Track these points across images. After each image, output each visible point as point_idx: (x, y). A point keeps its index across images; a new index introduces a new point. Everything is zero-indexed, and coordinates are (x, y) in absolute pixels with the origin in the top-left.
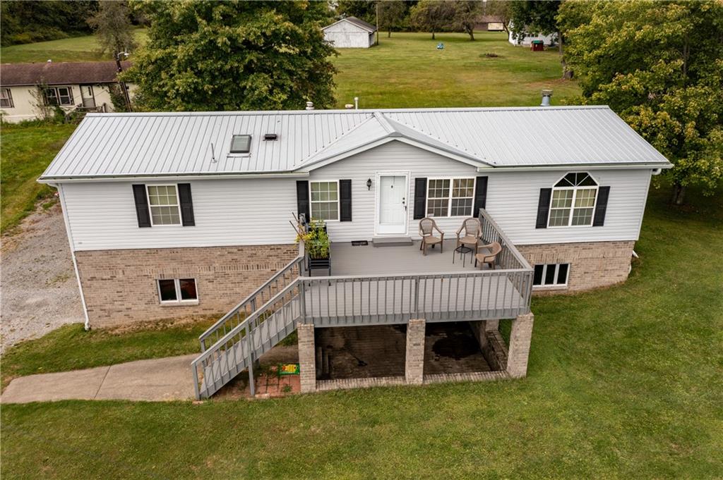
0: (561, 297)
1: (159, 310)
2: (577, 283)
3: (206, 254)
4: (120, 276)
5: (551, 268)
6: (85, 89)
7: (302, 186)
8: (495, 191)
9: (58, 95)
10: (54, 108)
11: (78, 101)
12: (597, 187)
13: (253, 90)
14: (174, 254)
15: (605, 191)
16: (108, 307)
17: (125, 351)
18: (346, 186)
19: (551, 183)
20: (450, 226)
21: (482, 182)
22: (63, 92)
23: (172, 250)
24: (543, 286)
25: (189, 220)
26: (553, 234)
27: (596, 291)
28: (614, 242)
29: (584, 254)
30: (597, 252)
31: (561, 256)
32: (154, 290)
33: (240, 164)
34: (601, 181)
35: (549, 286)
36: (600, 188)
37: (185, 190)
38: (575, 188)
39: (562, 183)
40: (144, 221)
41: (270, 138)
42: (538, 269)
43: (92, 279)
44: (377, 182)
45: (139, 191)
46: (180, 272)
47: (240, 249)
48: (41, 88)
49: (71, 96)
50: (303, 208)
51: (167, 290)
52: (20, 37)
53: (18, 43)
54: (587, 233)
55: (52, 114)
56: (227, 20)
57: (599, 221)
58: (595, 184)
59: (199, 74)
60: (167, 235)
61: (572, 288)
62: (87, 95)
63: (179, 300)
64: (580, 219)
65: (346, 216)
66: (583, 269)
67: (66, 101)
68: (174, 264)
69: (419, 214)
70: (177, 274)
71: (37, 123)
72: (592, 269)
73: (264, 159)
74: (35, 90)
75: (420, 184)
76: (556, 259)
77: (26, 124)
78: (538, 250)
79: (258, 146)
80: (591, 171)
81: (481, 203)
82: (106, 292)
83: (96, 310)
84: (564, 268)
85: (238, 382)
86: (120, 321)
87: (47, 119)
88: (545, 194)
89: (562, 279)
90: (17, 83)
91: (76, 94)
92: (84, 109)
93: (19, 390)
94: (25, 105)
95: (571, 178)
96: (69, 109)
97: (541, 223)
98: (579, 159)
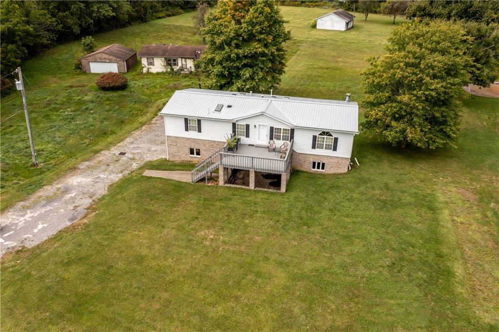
0: (321, 174)
1: (189, 157)
2: (327, 170)
3: (204, 142)
4: (178, 145)
5: (319, 164)
6: (183, 60)
7: (234, 125)
8: (297, 134)
9: (172, 62)
10: (170, 67)
11: (180, 65)
12: (333, 137)
13: (244, 75)
15: (336, 140)
16: (174, 154)
17: (176, 168)
18: (248, 126)
19: (317, 134)
20: (279, 143)
21: (292, 131)
22: (174, 60)
23: (194, 139)
24: (316, 169)
25: (200, 131)
26: (317, 152)
27: (334, 175)
28: (342, 158)
29: (330, 160)
30: (336, 160)
31: (322, 160)
32: (188, 151)
33: (217, 115)
34: (335, 136)
35: (318, 170)
36: (335, 138)
37: (199, 121)
38: (325, 137)
39: (320, 134)
40: (187, 129)
41: (229, 106)
42: (314, 163)
43: (171, 145)
44: (257, 126)
45: (186, 120)
46: (196, 146)
47: (214, 142)
48: (166, 59)
49: (177, 63)
50: (234, 131)
51: (192, 152)
52: (161, 15)
53: (160, 18)
54: (330, 153)
55: (169, 70)
56: (237, 46)
57: (335, 149)
58: (332, 136)
59: (224, 67)
60: (193, 134)
61: (326, 172)
62: (184, 63)
63: (195, 155)
64: (328, 147)
65: (248, 136)
66: (330, 166)
67: (175, 65)
68: (194, 144)
69: (271, 138)
70: (195, 147)
71: (162, 73)
72: (334, 166)
73: (226, 114)
74: (163, 59)
75: (272, 129)
76: (322, 161)
77: (158, 74)
78: (313, 156)
79: (225, 109)
80: (332, 132)
81: (292, 137)
82: (174, 149)
83: (171, 155)
84: (323, 164)
85: (202, 180)
86: (177, 159)
87: (166, 72)
88: (315, 138)
89: (323, 168)
90: (157, 55)
91: (180, 62)
92: (182, 69)
93: (148, 173)
94: (158, 66)
95: (323, 133)
96: (176, 68)
97: (314, 147)
98: (327, 127)
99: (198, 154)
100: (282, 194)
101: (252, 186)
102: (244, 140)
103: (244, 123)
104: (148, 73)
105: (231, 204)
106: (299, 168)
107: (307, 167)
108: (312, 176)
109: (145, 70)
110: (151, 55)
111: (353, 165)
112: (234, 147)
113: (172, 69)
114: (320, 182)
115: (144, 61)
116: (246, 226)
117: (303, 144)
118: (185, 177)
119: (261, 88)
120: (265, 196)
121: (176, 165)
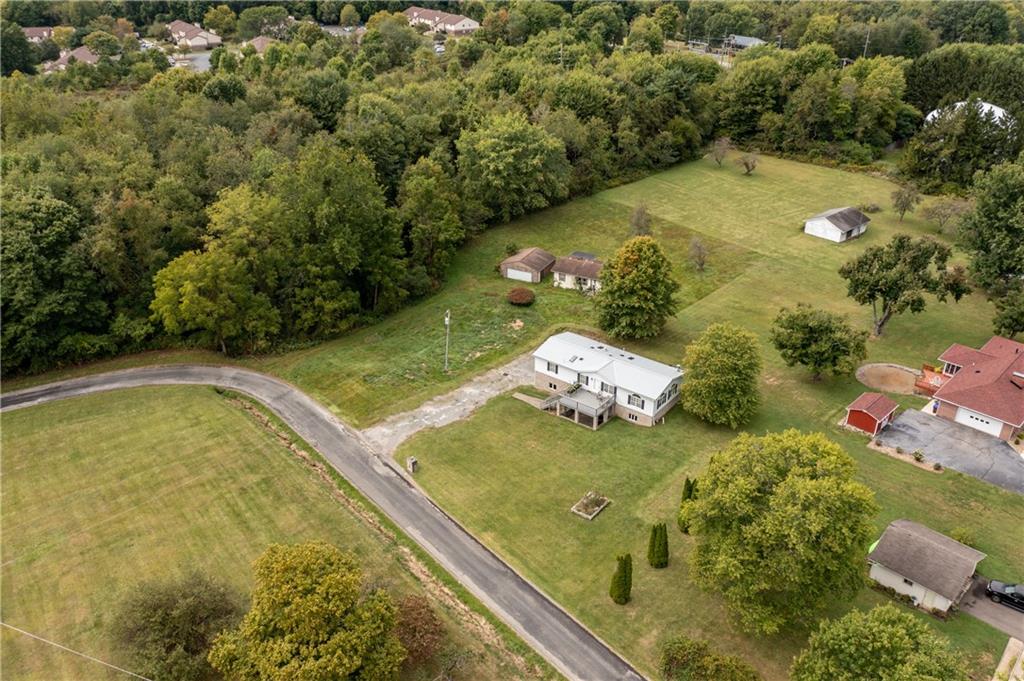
0: (633, 424)
1: (548, 389)
2: (638, 422)
3: (559, 381)
4: (542, 379)
5: (633, 416)
6: (593, 281)
7: (580, 374)
8: (618, 391)
9: (582, 281)
10: (579, 285)
11: (589, 285)
14: (553, 378)
15: (643, 402)
16: (538, 384)
17: (536, 395)
18: (588, 378)
19: (631, 395)
20: (605, 394)
21: (616, 388)
22: (584, 280)
24: (631, 419)
25: (556, 373)
26: (631, 407)
27: (640, 426)
28: (648, 415)
29: (640, 415)
30: (644, 416)
32: (548, 384)
33: (570, 365)
34: (642, 398)
35: (633, 420)
36: (642, 400)
37: (557, 366)
38: (636, 398)
40: (548, 369)
41: (581, 359)
42: (630, 415)
44: (593, 379)
45: (549, 363)
47: (565, 383)
48: (577, 278)
49: (587, 282)
50: (579, 379)
51: (551, 386)
54: (639, 409)
55: (578, 288)
57: (643, 408)
58: (640, 398)
60: (552, 374)
62: (593, 283)
63: (553, 388)
64: (638, 406)
65: (587, 384)
66: (640, 419)
67: (584, 284)
68: (553, 381)
69: (602, 390)
70: (553, 383)
71: (572, 290)
72: (643, 420)
73: (575, 365)
74: (574, 277)
75: (603, 383)
76: (636, 414)
77: (567, 290)
78: (629, 410)
79: (577, 360)
80: (640, 396)
81: (615, 393)
82: (539, 381)
83: (536, 385)
84: (636, 417)
85: (547, 409)
86: (540, 389)
87: (576, 289)
88: (630, 397)
89: (636, 420)
90: (569, 272)
91: (589, 283)
92: (591, 289)
93: (518, 395)
94: (569, 282)
95: (635, 395)
96: (585, 288)
97: (629, 403)
98: (636, 392)
99: (555, 387)
100: (593, 431)
101: (576, 421)
102: (584, 386)
103: (585, 375)
104: (559, 287)
105: (557, 430)
106: (619, 415)
107: (625, 416)
108: (626, 423)
109: (556, 284)
110: (564, 271)
111: (658, 422)
112: (575, 390)
113: (581, 288)
114: (630, 429)
115: (556, 276)
116: (557, 445)
117: (622, 399)
118: (537, 403)
119: (637, 336)
120: (581, 430)
121: (537, 393)
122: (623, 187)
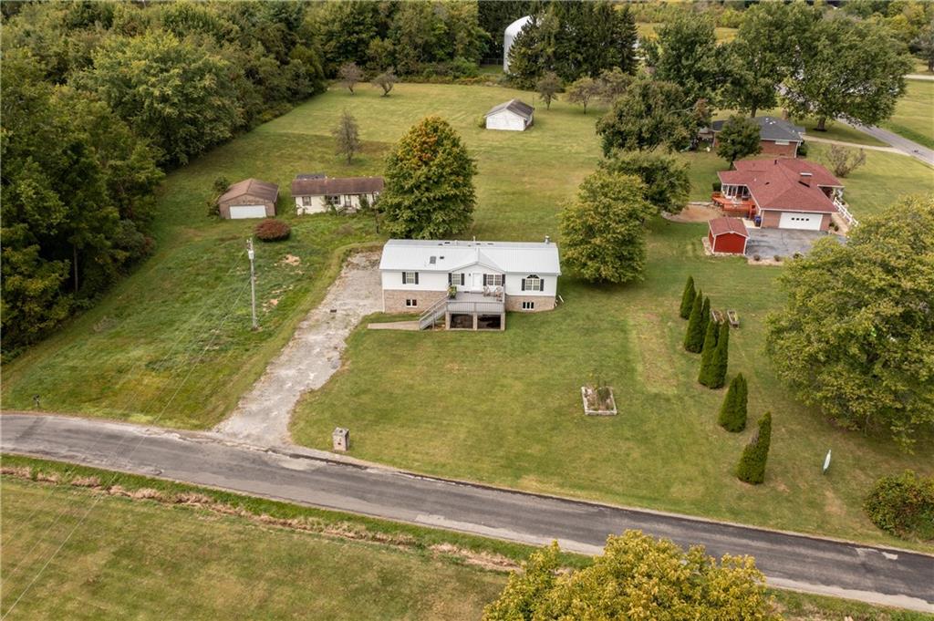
0: (530, 313)
1: (406, 309)
2: (537, 309)
3: (421, 292)
4: (395, 297)
5: (528, 304)
6: (347, 197)
7: (450, 275)
8: (508, 279)
9: (333, 200)
10: (331, 206)
11: (343, 203)
13: (436, 219)
14: (411, 292)
15: (542, 281)
16: (391, 307)
17: (397, 319)
18: (463, 275)
19: (525, 277)
20: (492, 288)
21: (504, 276)
22: (336, 198)
23: (411, 291)
24: (526, 309)
25: (417, 283)
26: (526, 293)
27: (543, 312)
28: (548, 297)
29: (538, 299)
30: (543, 299)
32: (405, 303)
33: (432, 267)
34: (541, 278)
35: (528, 309)
37: (417, 274)
38: (533, 279)
39: (528, 278)
40: (404, 282)
41: (442, 258)
42: (524, 303)
43: (387, 298)
44: (472, 275)
45: (404, 273)
48: (326, 197)
49: (339, 200)
50: (450, 281)
51: (408, 303)
52: (267, 117)
53: (266, 122)
54: (538, 293)
55: (330, 209)
57: (542, 289)
58: (539, 278)
60: (410, 287)
61: (535, 310)
62: (347, 200)
63: (411, 306)
64: (536, 288)
65: (463, 284)
66: (539, 305)
67: (336, 203)
68: (411, 295)
69: (485, 284)
70: (412, 298)
71: (321, 214)
72: (542, 305)
73: (440, 265)
74: (323, 197)
75: (485, 276)
76: (531, 301)
77: (317, 215)
78: (523, 297)
79: (438, 260)
80: (538, 275)
81: (504, 282)
82: (391, 302)
83: (387, 308)
84: (533, 304)
85: (429, 327)
86: (394, 312)
87: (327, 212)
88: (524, 280)
89: (532, 307)
90: (314, 193)
91: (343, 199)
92: (346, 207)
93: (370, 326)
94: (317, 205)
95: (531, 276)
96: (338, 207)
97: (523, 289)
98: (533, 270)
100: (502, 332)
101: (475, 327)
102: (460, 288)
103: (460, 273)
104: (304, 214)
105: (463, 343)
106: (513, 309)
107: (518, 307)
108: (523, 315)
109: (299, 212)
110: (307, 193)
111: (558, 302)
113: (334, 208)
114: (532, 319)
115: (299, 201)
116: (481, 358)
117: (513, 287)
118: (412, 326)
120: (489, 335)
122: (276, 120)
